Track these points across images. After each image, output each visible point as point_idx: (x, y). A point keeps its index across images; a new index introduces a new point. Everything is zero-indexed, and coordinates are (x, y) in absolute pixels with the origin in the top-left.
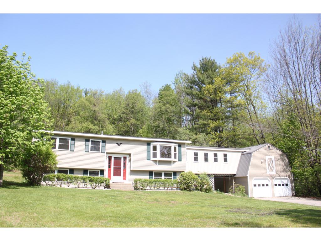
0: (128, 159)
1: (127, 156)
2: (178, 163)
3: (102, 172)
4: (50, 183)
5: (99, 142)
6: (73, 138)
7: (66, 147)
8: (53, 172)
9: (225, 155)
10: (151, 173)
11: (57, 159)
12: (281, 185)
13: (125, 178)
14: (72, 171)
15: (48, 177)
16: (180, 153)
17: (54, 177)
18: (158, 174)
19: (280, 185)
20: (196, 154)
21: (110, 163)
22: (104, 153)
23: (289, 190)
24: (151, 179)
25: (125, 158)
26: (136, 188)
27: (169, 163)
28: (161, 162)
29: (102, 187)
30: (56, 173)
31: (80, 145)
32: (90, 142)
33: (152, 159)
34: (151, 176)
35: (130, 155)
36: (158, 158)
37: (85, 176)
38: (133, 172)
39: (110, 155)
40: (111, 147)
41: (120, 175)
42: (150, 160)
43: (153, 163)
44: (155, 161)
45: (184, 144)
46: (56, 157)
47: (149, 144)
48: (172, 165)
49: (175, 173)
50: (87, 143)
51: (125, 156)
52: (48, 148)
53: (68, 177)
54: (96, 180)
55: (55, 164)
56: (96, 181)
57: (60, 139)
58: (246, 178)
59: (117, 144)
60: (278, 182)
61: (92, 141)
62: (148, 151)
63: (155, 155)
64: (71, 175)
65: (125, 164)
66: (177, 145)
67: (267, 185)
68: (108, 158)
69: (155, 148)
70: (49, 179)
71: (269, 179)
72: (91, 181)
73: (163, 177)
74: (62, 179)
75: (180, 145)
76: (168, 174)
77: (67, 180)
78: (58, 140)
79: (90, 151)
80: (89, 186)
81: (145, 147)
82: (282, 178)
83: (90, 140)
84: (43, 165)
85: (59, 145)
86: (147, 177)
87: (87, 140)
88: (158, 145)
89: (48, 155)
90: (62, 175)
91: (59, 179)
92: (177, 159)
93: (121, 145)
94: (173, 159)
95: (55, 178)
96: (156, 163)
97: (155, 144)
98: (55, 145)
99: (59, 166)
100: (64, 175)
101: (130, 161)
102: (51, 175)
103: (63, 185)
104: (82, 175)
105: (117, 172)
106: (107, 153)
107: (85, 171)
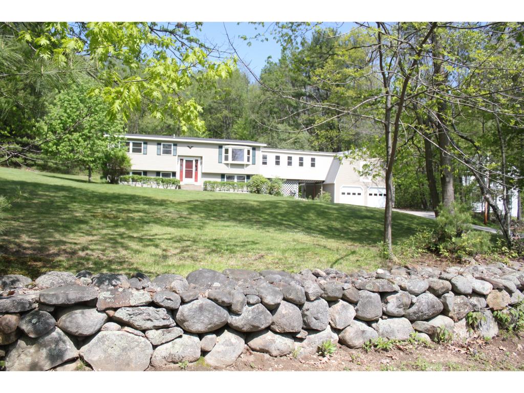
0: (199, 162)
1: (199, 159)
2: (251, 166)
3: (174, 174)
4: (126, 183)
5: (171, 145)
6: (146, 142)
7: (139, 151)
8: (128, 173)
9: (313, 160)
10: (223, 176)
11: (131, 162)
12: (378, 195)
13: (196, 180)
14: (145, 173)
15: (124, 178)
16: (254, 156)
17: (129, 178)
18: (230, 177)
19: (376, 195)
20: (278, 158)
21: (181, 165)
22: (176, 156)
24: (223, 182)
25: (197, 161)
26: (205, 189)
27: (242, 166)
28: (233, 165)
29: (173, 187)
30: (131, 175)
31: (152, 149)
32: (162, 146)
33: (224, 161)
34: (223, 179)
35: (201, 157)
36: (230, 161)
37: (158, 177)
38: (205, 175)
39: (182, 158)
40: (182, 151)
41: (192, 177)
42: (221, 163)
43: (225, 166)
44: (227, 164)
45: (259, 147)
46: (130, 160)
47: (220, 147)
48: (245, 168)
49: (248, 177)
50: (159, 146)
51: (197, 159)
52: (123, 154)
53: (141, 178)
54: (168, 181)
55: (130, 166)
56: (168, 183)
57: (133, 143)
58: (333, 184)
59: (189, 147)
60: (374, 191)
61: (164, 145)
62: (220, 154)
63: (226, 158)
64: (145, 176)
65: (196, 166)
66: (251, 148)
67: (359, 194)
68: (179, 161)
69: (227, 151)
70: (125, 180)
71: (362, 188)
72: (163, 182)
73: (236, 180)
74: (137, 180)
75: (254, 148)
76: (241, 177)
77: (141, 182)
78: (131, 144)
79: (162, 154)
80: (161, 187)
81: (217, 150)
82: (379, 187)
83: (162, 144)
84: (120, 167)
85: (133, 149)
86: (219, 180)
87: (159, 143)
88: (230, 149)
89: (123, 159)
90: (136, 177)
91: (134, 180)
92: (251, 162)
93: (192, 148)
94: (245, 162)
95: (131, 180)
96: (228, 167)
97: (227, 147)
98: (129, 149)
99: (133, 168)
100: (139, 176)
101: (201, 163)
102: (127, 176)
103: (137, 185)
104: (154, 177)
105: (189, 174)
106: (179, 156)
107: (158, 173)
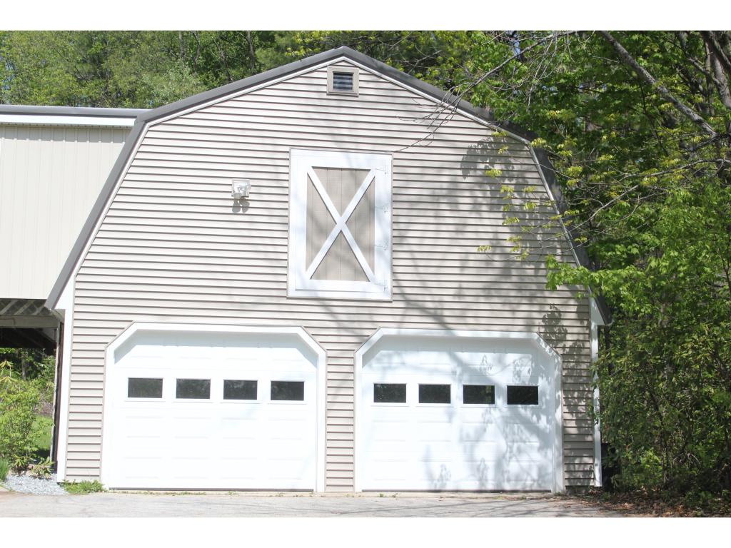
12: (457, 394)
23: (545, 445)
67: (289, 390)
71: (311, 344)
